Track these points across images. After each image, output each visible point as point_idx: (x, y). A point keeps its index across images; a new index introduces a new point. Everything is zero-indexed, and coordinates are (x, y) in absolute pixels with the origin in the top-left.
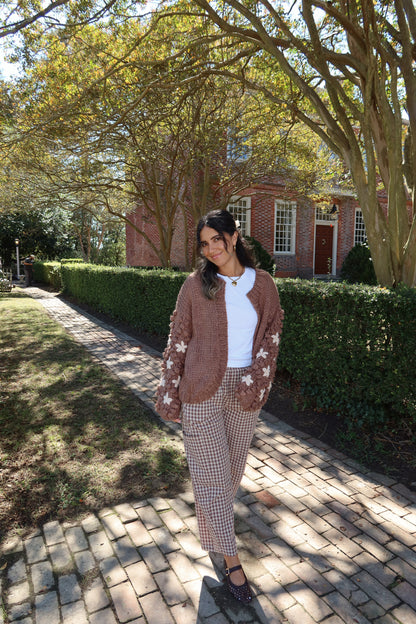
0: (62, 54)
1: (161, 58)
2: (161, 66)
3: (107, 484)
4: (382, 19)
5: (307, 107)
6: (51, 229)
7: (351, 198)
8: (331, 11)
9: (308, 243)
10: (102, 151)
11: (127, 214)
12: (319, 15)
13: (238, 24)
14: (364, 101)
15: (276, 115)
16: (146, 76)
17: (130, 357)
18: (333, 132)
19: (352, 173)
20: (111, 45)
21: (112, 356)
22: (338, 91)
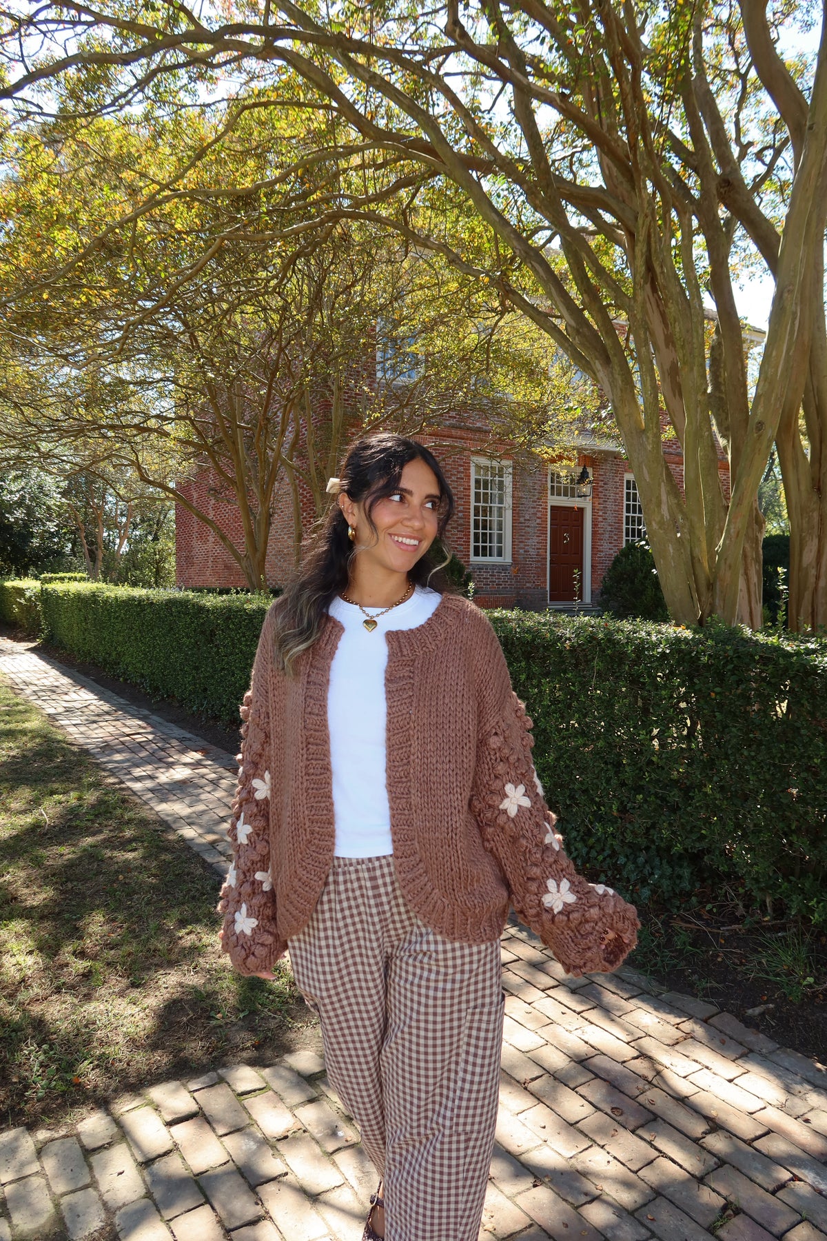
0: (47, 170)
1: (247, 184)
2: (246, 199)
3: (133, 1042)
4: (661, 127)
5: (528, 282)
6: (19, 514)
7: (616, 456)
8: (569, 112)
9: (536, 540)
10: (128, 359)
11: (178, 484)
12: (546, 117)
13: (395, 126)
14: (634, 275)
15: (468, 297)
16: (217, 217)
17: (180, 773)
18: (578, 332)
19: (615, 407)
20: (146, 158)
21: (147, 770)
22: (584, 255)
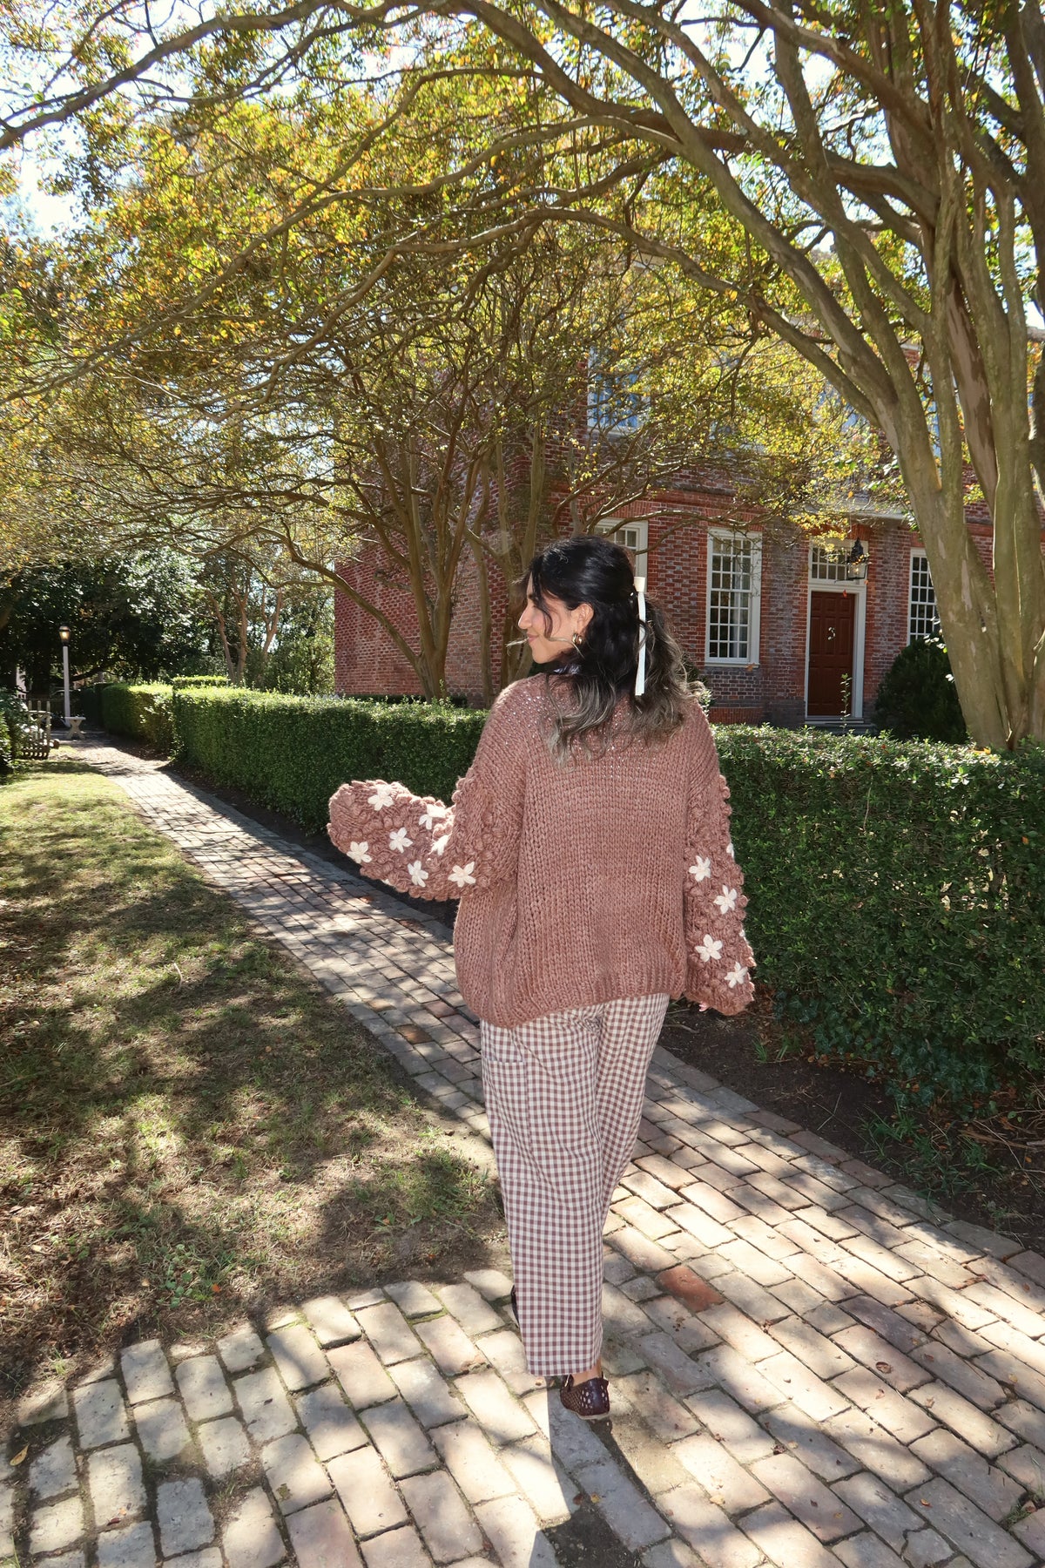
0: (178, 171)
1: (426, 180)
2: (424, 200)
4: (975, 81)
5: (787, 298)
6: (148, 603)
7: (900, 526)
8: (848, 65)
9: (791, 636)
10: (277, 409)
11: (338, 565)
12: (818, 71)
13: (616, 95)
14: (931, 281)
15: (709, 319)
16: (386, 225)
17: (345, 923)
18: (854, 361)
19: (902, 461)
20: (299, 153)
21: (301, 919)
22: (865, 257)
